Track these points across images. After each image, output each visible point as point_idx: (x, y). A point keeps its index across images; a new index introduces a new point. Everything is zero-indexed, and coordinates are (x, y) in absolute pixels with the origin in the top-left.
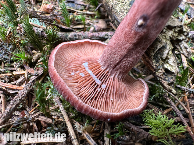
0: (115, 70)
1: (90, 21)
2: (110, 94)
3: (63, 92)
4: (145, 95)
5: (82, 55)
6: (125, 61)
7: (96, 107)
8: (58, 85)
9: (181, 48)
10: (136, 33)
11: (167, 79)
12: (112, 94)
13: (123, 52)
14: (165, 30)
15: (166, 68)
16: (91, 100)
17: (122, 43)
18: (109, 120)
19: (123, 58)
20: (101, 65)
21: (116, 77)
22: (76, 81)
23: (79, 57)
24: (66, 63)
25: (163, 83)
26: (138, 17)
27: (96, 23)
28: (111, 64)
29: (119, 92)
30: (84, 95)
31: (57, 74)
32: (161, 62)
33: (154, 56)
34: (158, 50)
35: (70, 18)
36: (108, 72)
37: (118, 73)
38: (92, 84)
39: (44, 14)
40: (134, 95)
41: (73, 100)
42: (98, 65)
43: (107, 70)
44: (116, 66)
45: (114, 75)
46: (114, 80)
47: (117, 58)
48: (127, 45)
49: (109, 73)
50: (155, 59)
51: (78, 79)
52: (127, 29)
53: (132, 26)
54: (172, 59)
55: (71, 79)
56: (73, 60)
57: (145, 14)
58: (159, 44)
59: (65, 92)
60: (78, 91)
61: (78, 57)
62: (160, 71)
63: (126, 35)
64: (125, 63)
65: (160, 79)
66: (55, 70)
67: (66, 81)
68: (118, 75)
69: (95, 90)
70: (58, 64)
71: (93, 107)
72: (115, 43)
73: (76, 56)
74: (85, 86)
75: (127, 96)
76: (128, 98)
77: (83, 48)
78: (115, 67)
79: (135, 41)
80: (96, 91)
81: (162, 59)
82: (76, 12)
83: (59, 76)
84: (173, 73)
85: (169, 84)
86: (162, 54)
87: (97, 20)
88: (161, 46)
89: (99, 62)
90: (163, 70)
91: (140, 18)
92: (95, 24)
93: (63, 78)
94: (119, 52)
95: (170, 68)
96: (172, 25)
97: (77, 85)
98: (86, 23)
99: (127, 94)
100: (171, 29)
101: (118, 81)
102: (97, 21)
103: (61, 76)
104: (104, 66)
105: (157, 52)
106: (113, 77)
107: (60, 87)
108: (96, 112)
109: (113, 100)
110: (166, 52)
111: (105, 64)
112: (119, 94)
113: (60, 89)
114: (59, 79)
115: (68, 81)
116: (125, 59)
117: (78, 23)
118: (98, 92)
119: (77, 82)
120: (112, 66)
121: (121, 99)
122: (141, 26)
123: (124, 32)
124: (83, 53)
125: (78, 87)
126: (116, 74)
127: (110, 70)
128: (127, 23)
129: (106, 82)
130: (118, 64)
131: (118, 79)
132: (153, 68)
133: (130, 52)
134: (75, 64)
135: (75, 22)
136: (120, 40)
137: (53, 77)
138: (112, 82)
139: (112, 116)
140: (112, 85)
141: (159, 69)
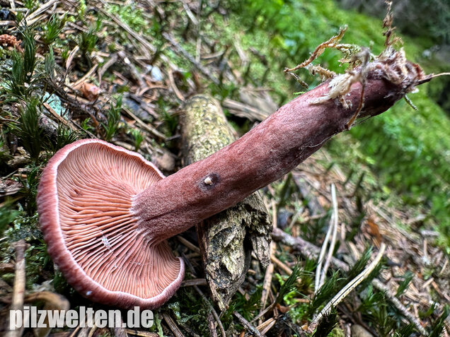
0: (147, 225)
1: (150, 145)
2: (118, 256)
3: (45, 214)
4: (170, 286)
5: (116, 173)
6: (168, 218)
7: (83, 264)
8: (44, 199)
9: (257, 246)
10: (197, 190)
11: (218, 281)
12: (120, 258)
13: (171, 205)
14: (240, 208)
15: (223, 264)
16: (82, 250)
17: (176, 192)
18: (88, 293)
19: (167, 213)
20: (132, 205)
21: (144, 235)
22: (79, 208)
23: (110, 173)
24: (81, 171)
25: (211, 285)
26: (209, 172)
27: (157, 155)
28: (146, 212)
29: (134, 260)
30: (76, 236)
31: (55, 181)
32: (220, 250)
33: (214, 237)
34: (221, 231)
35: (120, 125)
36: (136, 221)
37: (150, 231)
38: (99, 226)
39: (77, 95)
40: (156, 279)
41: (53, 233)
42: (126, 203)
43: (137, 218)
44: (152, 219)
45: (141, 230)
46: (138, 238)
47: (158, 209)
48: (180, 199)
49: (137, 224)
50: (214, 242)
51: (83, 206)
52: (190, 179)
53: (198, 179)
54: (237, 255)
55: (72, 201)
56: (96, 173)
57: (218, 173)
58: (226, 222)
59: (47, 215)
60: (71, 225)
61: (106, 173)
62: (214, 264)
63: (185, 185)
64: (166, 222)
65: (210, 278)
66: (55, 174)
67: (62, 199)
68: (148, 235)
69: (98, 237)
70: (66, 167)
71: (78, 262)
72: (166, 187)
73: (104, 170)
74: (87, 224)
75: (144, 274)
76: (143, 279)
77: (124, 164)
78: (149, 220)
79: (192, 199)
80: (99, 240)
81: (223, 247)
82: (134, 122)
83: (55, 186)
84: (231, 275)
85: (218, 291)
86: (224, 240)
87: (162, 150)
88: (228, 226)
89: (132, 199)
90: (218, 264)
91: (211, 176)
92: (155, 155)
93: (60, 193)
94: (166, 201)
95: (228, 265)
96: (252, 206)
97: (75, 214)
98: (142, 147)
99: (145, 271)
100: (249, 211)
101: (144, 244)
102: (161, 152)
103: (58, 187)
104: (135, 209)
105: (219, 233)
106: (139, 232)
107: (45, 204)
108: (76, 270)
109: (116, 267)
110: (231, 237)
111: (138, 207)
112: (131, 264)
113: (44, 207)
114: (52, 190)
115: (65, 201)
116: (169, 216)
117: (128, 139)
118: (101, 243)
119: (77, 211)
120: (147, 215)
121: (131, 273)
122: (206, 185)
123: (186, 179)
124: (120, 172)
125: (75, 219)
126: (145, 231)
127: (140, 221)
128: (195, 170)
129: (123, 234)
130: (156, 217)
131: (145, 240)
132: (206, 256)
133: (179, 210)
134: (95, 182)
135: (124, 136)
136: (175, 187)
137: (44, 183)
138: (132, 239)
139: (96, 289)
140: (129, 245)
141: (213, 261)
